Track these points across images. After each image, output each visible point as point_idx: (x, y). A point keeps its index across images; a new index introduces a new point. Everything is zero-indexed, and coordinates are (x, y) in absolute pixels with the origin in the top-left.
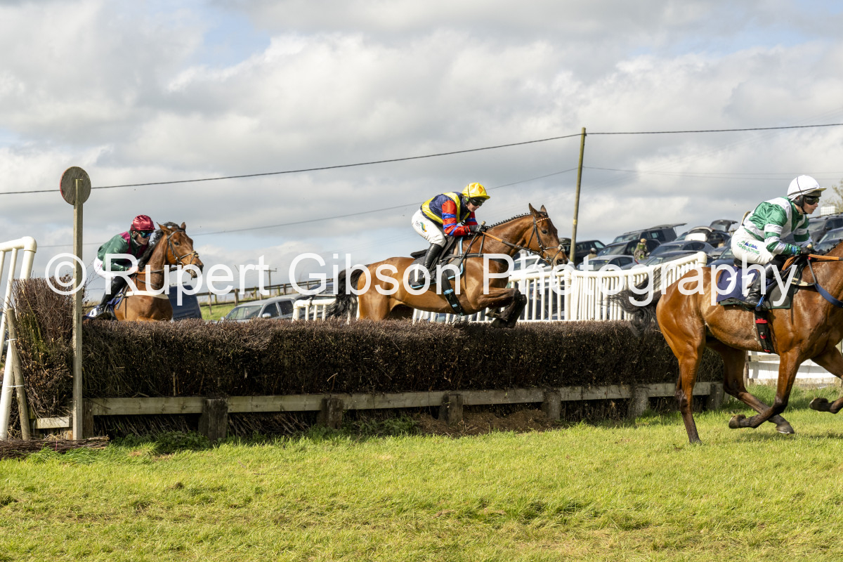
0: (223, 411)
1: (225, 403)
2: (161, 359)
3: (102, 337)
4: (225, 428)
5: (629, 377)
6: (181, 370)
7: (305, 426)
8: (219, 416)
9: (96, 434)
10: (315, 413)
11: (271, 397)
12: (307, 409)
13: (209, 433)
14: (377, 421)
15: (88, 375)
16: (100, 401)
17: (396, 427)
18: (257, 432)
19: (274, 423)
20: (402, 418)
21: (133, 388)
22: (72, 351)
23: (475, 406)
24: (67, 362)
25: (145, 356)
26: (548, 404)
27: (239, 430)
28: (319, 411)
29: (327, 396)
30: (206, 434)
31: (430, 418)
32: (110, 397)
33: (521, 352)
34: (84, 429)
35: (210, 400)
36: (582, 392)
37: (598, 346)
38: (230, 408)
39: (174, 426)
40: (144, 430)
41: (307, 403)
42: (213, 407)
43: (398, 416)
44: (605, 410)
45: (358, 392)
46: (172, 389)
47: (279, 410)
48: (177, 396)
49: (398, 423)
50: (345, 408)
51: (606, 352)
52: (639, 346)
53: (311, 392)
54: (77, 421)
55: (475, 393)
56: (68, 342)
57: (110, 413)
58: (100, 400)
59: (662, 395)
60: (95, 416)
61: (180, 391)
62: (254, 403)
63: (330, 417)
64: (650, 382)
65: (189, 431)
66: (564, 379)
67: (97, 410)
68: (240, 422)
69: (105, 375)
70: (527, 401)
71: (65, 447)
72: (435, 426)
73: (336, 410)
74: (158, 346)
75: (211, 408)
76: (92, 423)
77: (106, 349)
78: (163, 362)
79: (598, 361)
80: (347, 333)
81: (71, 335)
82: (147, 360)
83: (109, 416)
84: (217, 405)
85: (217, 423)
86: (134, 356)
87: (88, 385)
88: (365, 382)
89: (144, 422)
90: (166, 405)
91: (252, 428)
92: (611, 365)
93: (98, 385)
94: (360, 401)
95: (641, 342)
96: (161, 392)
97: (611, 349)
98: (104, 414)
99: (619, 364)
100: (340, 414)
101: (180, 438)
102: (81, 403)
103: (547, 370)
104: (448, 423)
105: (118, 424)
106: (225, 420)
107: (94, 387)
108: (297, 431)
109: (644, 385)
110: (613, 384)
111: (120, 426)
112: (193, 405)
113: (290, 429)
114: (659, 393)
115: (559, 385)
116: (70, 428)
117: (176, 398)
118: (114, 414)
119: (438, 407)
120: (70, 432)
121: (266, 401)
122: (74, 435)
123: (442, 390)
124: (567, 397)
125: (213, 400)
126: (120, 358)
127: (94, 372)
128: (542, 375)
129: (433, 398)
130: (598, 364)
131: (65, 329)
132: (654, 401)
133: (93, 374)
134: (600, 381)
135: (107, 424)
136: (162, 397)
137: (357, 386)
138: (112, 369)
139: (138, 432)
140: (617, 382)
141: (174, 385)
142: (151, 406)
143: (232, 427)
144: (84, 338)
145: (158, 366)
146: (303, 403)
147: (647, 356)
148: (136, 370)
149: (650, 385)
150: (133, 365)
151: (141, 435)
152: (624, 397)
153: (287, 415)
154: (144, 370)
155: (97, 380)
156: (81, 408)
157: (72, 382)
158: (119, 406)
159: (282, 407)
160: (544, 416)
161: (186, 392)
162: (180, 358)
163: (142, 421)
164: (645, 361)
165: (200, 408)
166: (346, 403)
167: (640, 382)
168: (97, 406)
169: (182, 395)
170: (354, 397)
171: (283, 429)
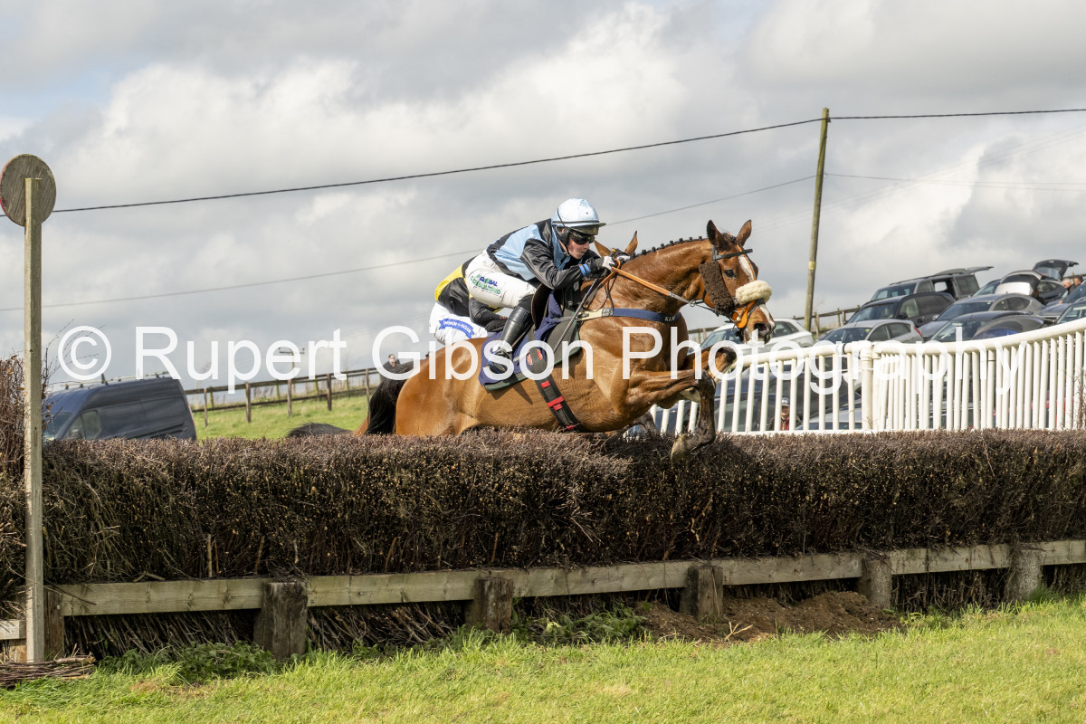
0: (298, 604)
1: (302, 589)
2: (187, 510)
3: (78, 471)
4: (303, 635)
5: (1008, 530)
6: (223, 528)
7: (444, 629)
8: (293, 614)
9: (69, 651)
10: (463, 604)
11: (383, 576)
12: (448, 597)
13: (275, 645)
14: (572, 618)
15: (52, 542)
16: (75, 589)
17: (608, 629)
18: (361, 642)
19: (392, 622)
20: (616, 609)
21: (135, 564)
22: (23, 497)
23: (742, 586)
24: (14, 517)
25: (157, 506)
26: (869, 580)
27: (329, 637)
28: (469, 602)
29: (483, 573)
30: (268, 647)
31: (664, 610)
32: (93, 582)
33: (824, 488)
34: (47, 641)
35: (275, 585)
36: (927, 558)
37: (956, 475)
38: (310, 598)
39: (210, 632)
40: (155, 642)
41: (449, 586)
42: (280, 597)
43: (609, 607)
44: (966, 590)
45: (538, 565)
46: (206, 565)
47: (399, 601)
48: (214, 578)
49: (610, 621)
50: (516, 595)
51: (970, 486)
52: (1025, 475)
53: (455, 567)
54: (34, 628)
55: (742, 563)
56: (15, 481)
57: (94, 611)
58: (75, 586)
59: (1064, 561)
60: (66, 618)
61: (220, 567)
62: (355, 588)
63: (491, 612)
64: (1043, 539)
65: (238, 642)
66: (895, 537)
67: (69, 606)
68: (329, 623)
69: (84, 543)
70: (833, 575)
71: (14, 675)
72: (676, 625)
73: (501, 598)
74: (180, 486)
75: (276, 599)
76: (62, 632)
77: (87, 493)
78: (189, 517)
79: (956, 502)
80: (517, 457)
81: (20, 467)
82: (160, 513)
83: (91, 617)
84: (288, 593)
85: (287, 626)
86: (139, 506)
87: (54, 560)
88: (552, 547)
89: (156, 627)
90: (195, 594)
91: (351, 634)
92: (978, 509)
93: (72, 559)
94: (542, 582)
95: (1028, 468)
96: (186, 572)
97: (977, 480)
98: (83, 614)
99: (990, 507)
100: (509, 606)
101: (221, 655)
102: (41, 594)
103: (867, 520)
104: (697, 620)
105: (109, 631)
106: (303, 621)
107: (65, 563)
108: (432, 639)
109: (1034, 546)
110: (980, 544)
111: (113, 636)
112: (246, 593)
113: (420, 634)
114: (1059, 558)
115: (886, 547)
116: (21, 641)
117: (214, 581)
118: (100, 612)
119: (681, 589)
120: (20, 648)
121: (375, 584)
122: (30, 653)
123: (685, 559)
124: (901, 567)
125: (281, 584)
126: (111, 509)
127: (65, 537)
128: (859, 528)
129: (670, 573)
130: (954, 508)
131: (10, 458)
132: (1049, 572)
133: (63, 538)
134: (958, 539)
135: (88, 632)
136: (188, 579)
137: (537, 554)
138: (97, 528)
139: (146, 645)
140: (986, 539)
141: (210, 557)
142: (169, 596)
143: (317, 632)
144: (46, 474)
145: (181, 522)
146: (441, 587)
147: (1038, 493)
148: (141, 531)
149: (1043, 543)
150: (136, 522)
151: (150, 652)
152: (1000, 567)
153: (412, 609)
154: (157, 531)
155: (70, 550)
156: (42, 603)
157: (24, 555)
158: (110, 599)
159: (404, 594)
160: (863, 603)
161: (233, 570)
162: (221, 507)
163: (151, 624)
164: (1035, 501)
165: (258, 599)
166: (517, 586)
167: (1026, 539)
168: (70, 598)
169: (224, 576)
170: (534, 574)
171: (408, 634)
